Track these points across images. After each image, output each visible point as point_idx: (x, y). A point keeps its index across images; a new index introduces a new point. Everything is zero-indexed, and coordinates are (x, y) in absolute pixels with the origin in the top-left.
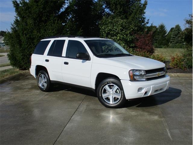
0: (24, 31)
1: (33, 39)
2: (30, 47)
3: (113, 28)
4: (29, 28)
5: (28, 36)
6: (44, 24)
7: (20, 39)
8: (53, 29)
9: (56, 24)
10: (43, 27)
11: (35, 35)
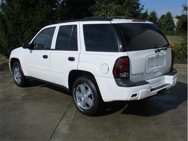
0: (10, 16)
1: (20, 25)
2: (17, 33)
3: (107, 14)
4: (15, 13)
5: (14, 21)
6: (32, 8)
7: (6, 25)
8: (42, 15)
9: (45, 8)
10: (30, 12)
11: (22, 20)
